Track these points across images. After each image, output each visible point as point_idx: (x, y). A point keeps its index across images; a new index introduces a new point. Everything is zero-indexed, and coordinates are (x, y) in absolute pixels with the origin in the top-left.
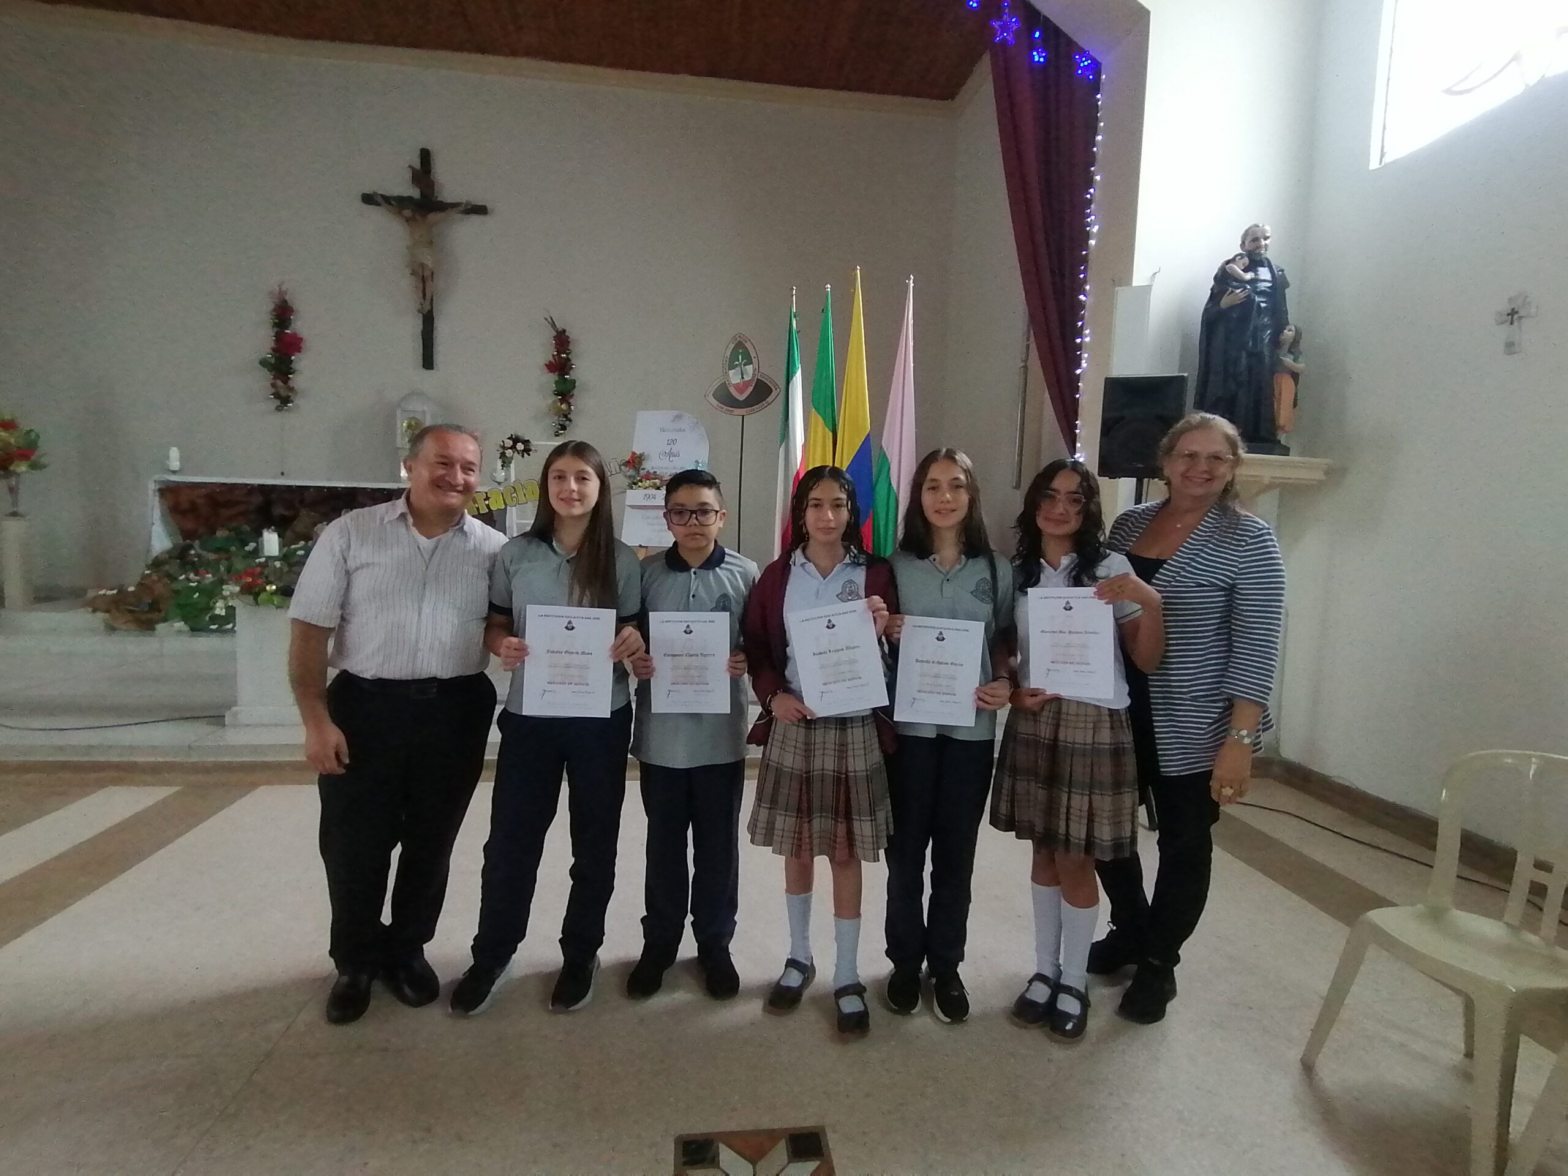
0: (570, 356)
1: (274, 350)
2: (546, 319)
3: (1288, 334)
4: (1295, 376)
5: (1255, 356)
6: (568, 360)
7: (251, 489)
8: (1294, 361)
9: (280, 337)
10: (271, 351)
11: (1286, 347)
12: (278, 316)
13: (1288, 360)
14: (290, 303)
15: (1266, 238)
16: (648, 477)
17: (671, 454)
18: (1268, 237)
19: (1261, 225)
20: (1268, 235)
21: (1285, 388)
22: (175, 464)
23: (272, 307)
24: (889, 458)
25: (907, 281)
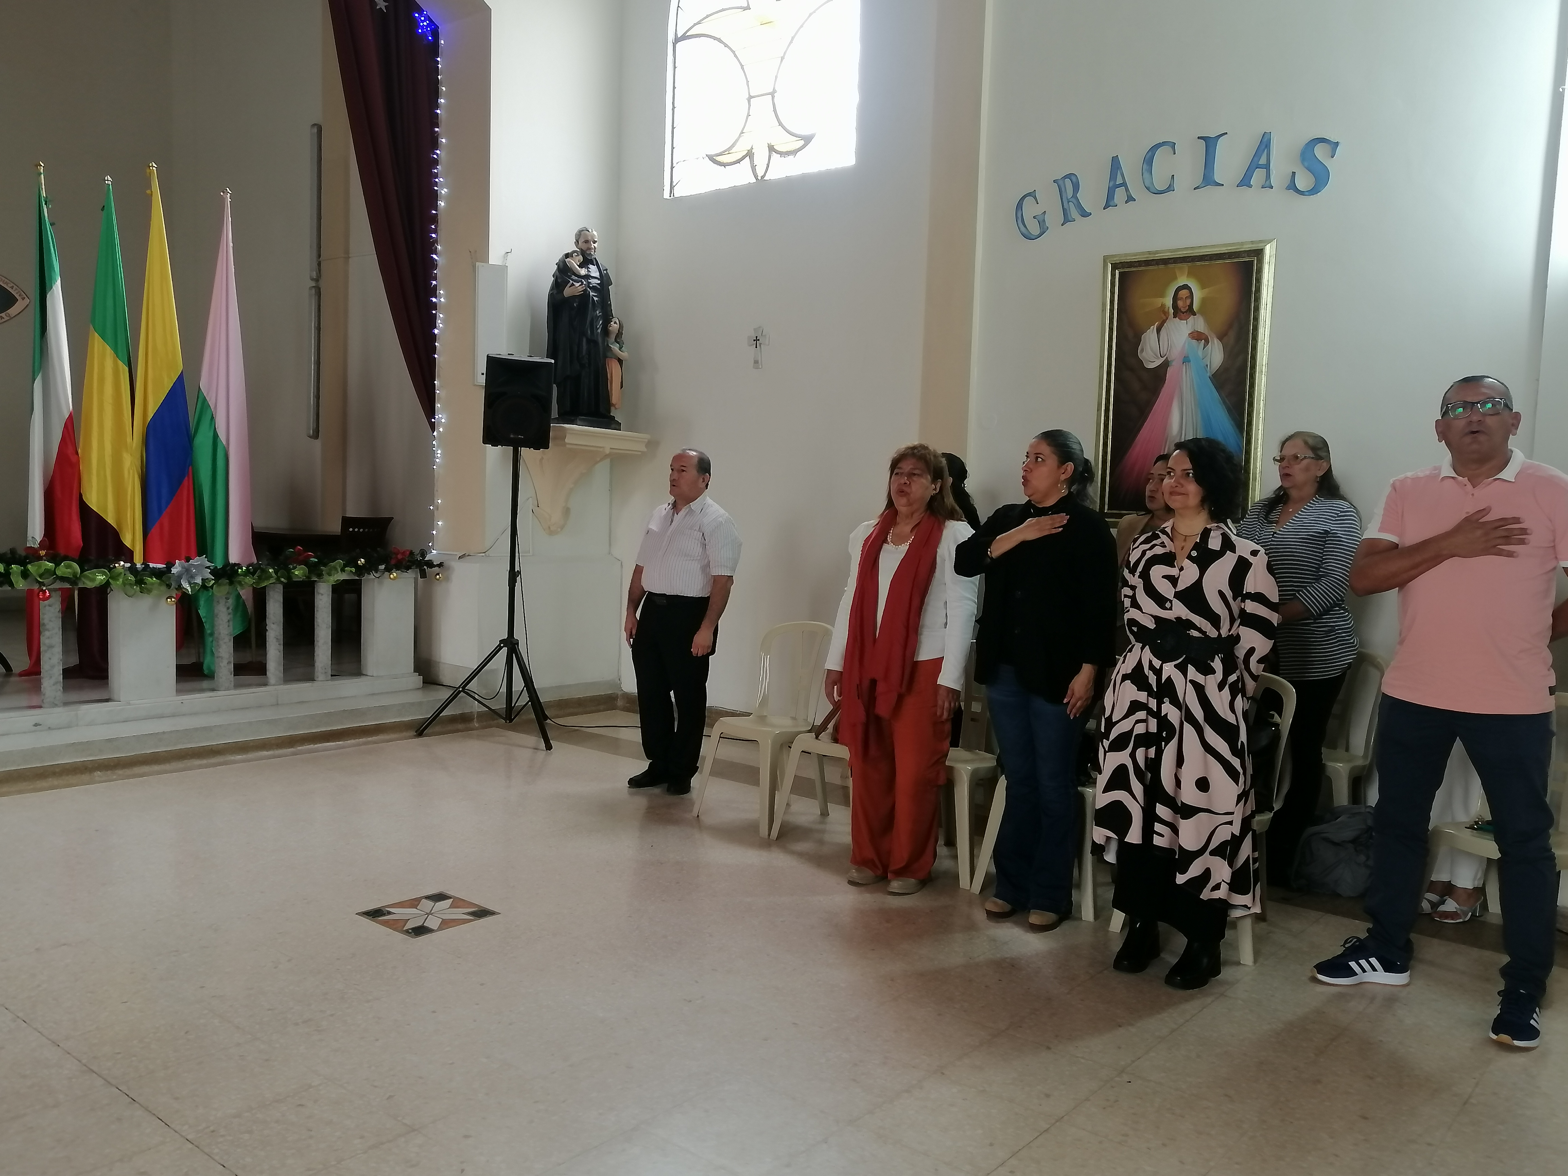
3: (614, 326)
4: (620, 361)
5: (592, 342)
8: (620, 349)
11: (613, 337)
13: (615, 347)
15: (595, 242)
18: (596, 241)
19: (590, 231)
20: (596, 240)
21: (614, 371)
24: (212, 404)
25: (222, 194)
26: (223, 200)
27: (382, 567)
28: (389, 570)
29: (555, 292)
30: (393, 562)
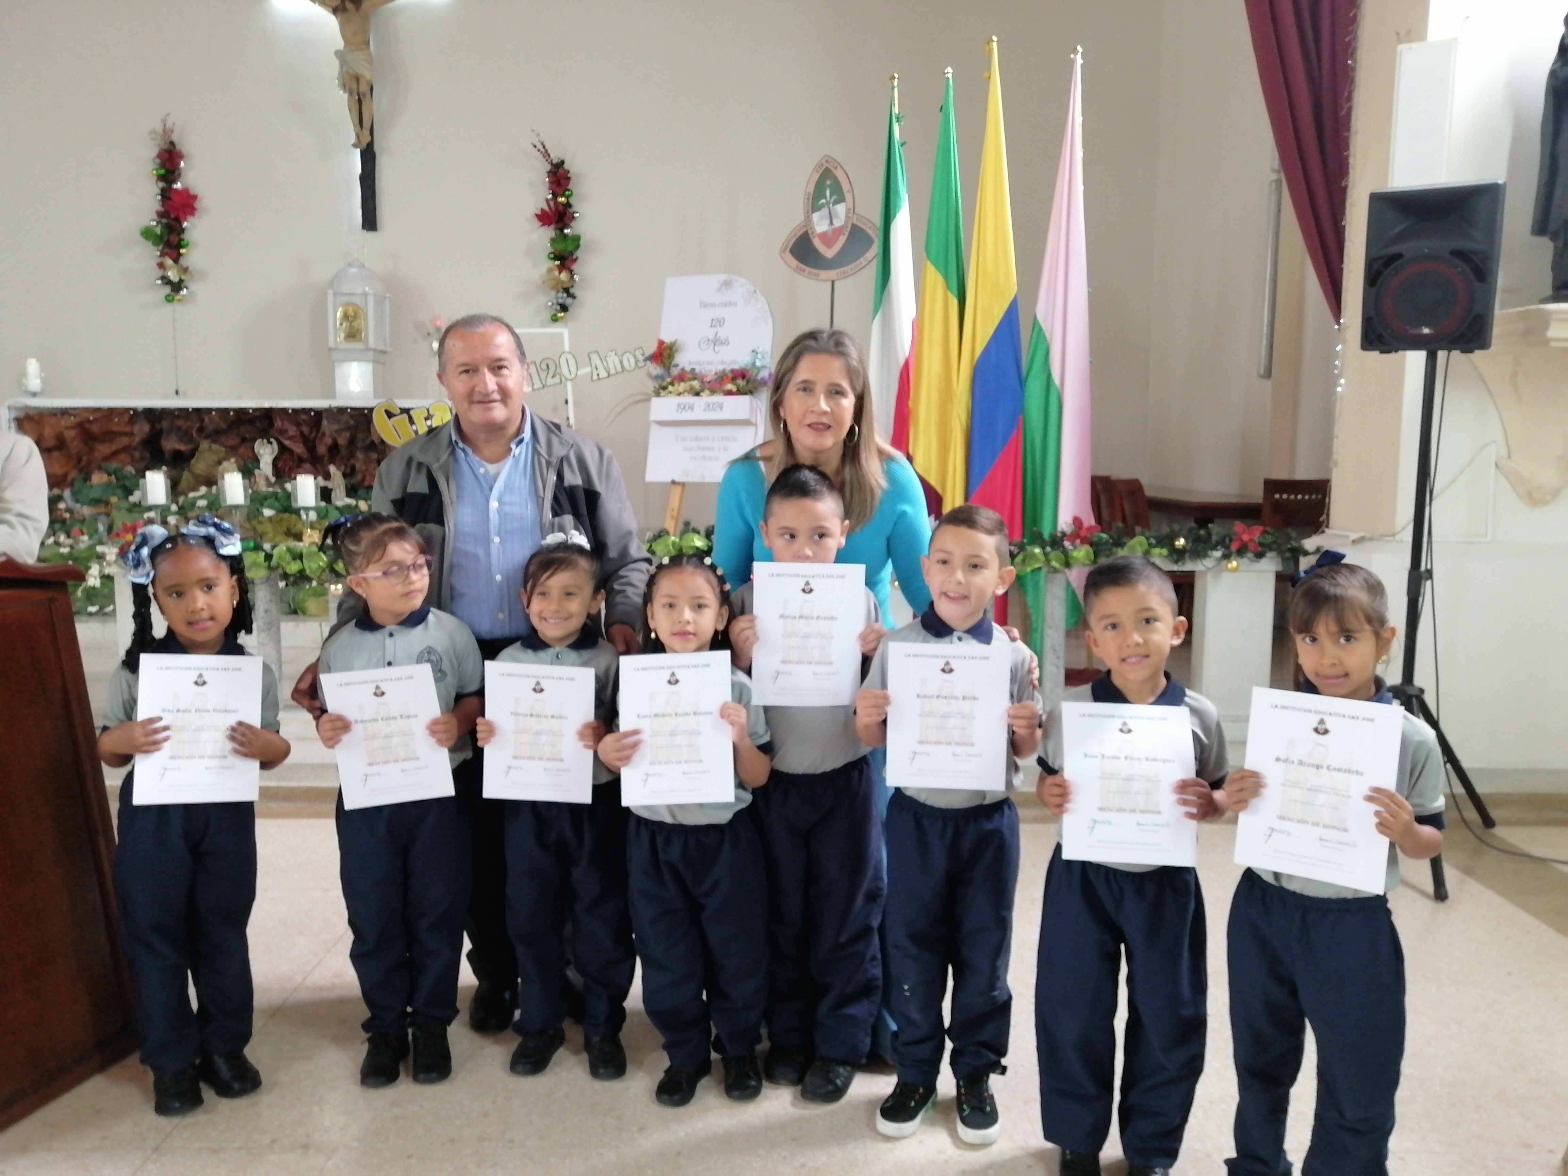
0: (571, 200)
1: (161, 215)
2: (535, 147)
6: (568, 205)
7: (134, 415)
9: (166, 195)
10: (155, 217)
12: (163, 166)
14: (178, 147)
16: (682, 377)
17: (716, 342)
22: (34, 382)
23: (155, 151)
24: (1047, 335)
25: (1072, 56)
26: (1072, 63)
27: (1218, 554)
28: (1226, 557)
29: (1559, 64)
30: (1234, 547)
